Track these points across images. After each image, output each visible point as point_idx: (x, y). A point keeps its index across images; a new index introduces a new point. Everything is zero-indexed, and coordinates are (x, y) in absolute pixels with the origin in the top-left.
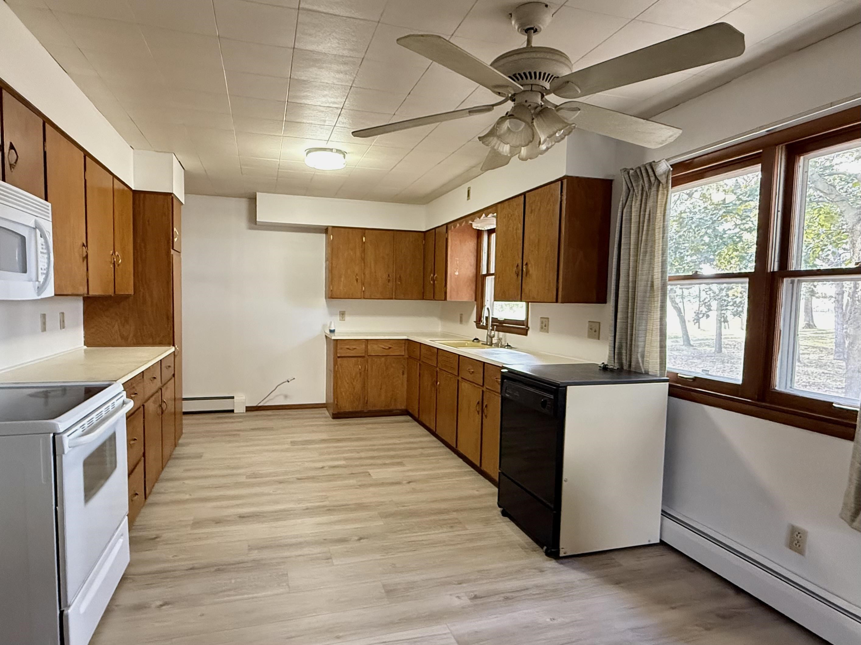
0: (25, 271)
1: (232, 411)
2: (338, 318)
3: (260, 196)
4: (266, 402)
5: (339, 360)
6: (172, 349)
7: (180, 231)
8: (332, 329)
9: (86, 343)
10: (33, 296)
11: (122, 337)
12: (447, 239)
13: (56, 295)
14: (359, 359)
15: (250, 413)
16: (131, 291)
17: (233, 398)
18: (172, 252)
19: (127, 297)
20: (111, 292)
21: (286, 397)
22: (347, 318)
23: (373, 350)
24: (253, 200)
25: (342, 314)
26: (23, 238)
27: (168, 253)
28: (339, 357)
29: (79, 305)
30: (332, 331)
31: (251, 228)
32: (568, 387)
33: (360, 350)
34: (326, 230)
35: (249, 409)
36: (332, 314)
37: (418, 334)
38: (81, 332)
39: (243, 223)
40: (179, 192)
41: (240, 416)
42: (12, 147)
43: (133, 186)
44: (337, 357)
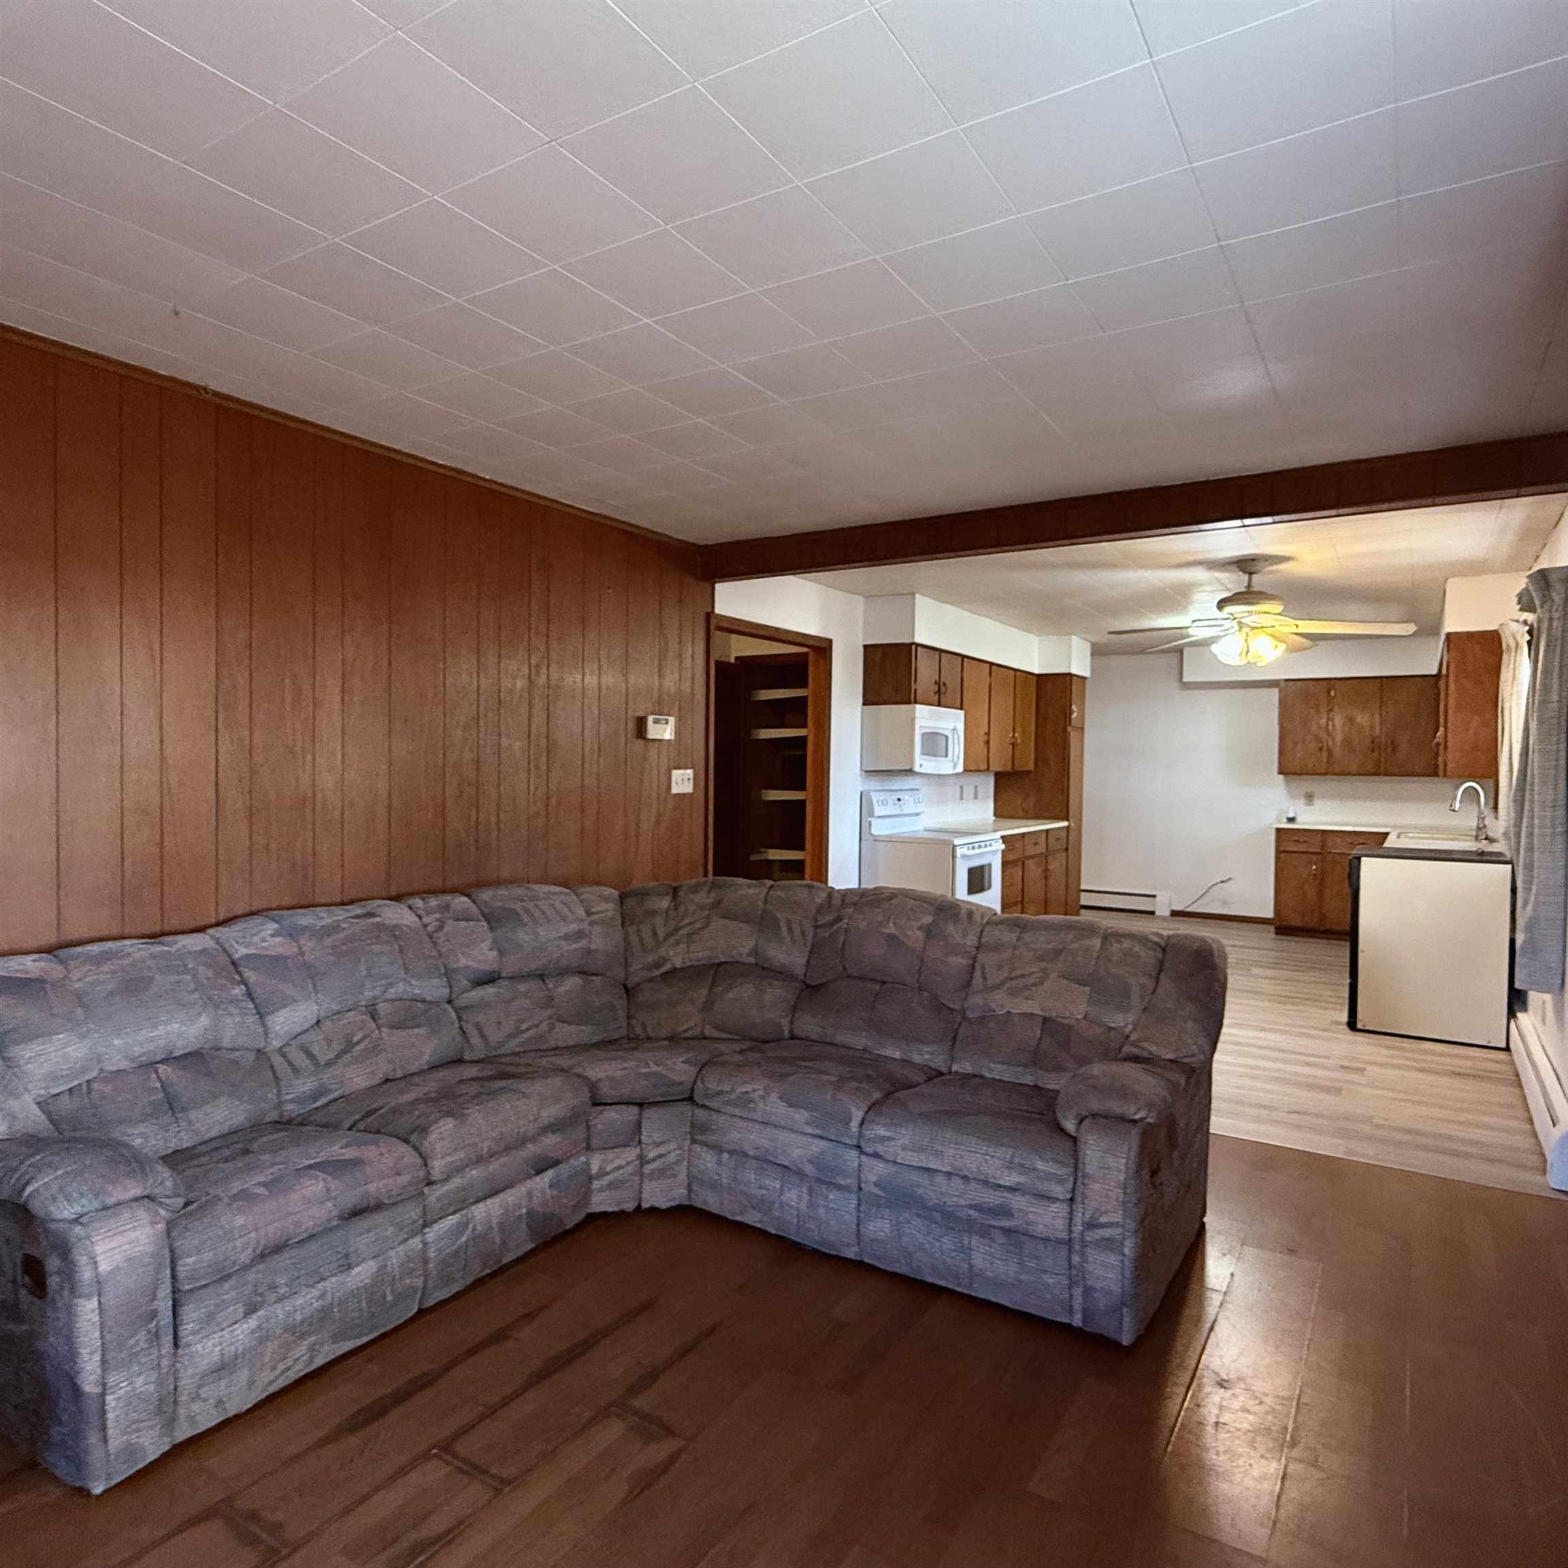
0: (945, 754)
1: (1152, 913)
2: (1308, 802)
4: (1198, 907)
5: (1283, 855)
6: (1065, 824)
7: (1080, 707)
8: (1291, 815)
9: (994, 815)
10: (951, 772)
11: (1023, 810)
13: (965, 770)
14: (1314, 857)
15: (1175, 918)
16: (1031, 767)
17: (1154, 896)
18: (1069, 729)
19: (1028, 773)
20: (1009, 768)
21: (1225, 903)
22: (1320, 802)
23: (1337, 846)
24: (1181, 653)
25: (1310, 796)
26: (947, 737)
27: (1065, 730)
28: (1282, 852)
29: (991, 781)
30: (1290, 820)
31: (1174, 689)
32: (1364, 859)
33: (1313, 844)
34: (1278, 684)
35: (1175, 914)
36: (1293, 796)
38: (991, 805)
40: (1084, 671)
41: (1163, 918)
42: (944, 684)
43: (1037, 671)
44: (1280, 852)
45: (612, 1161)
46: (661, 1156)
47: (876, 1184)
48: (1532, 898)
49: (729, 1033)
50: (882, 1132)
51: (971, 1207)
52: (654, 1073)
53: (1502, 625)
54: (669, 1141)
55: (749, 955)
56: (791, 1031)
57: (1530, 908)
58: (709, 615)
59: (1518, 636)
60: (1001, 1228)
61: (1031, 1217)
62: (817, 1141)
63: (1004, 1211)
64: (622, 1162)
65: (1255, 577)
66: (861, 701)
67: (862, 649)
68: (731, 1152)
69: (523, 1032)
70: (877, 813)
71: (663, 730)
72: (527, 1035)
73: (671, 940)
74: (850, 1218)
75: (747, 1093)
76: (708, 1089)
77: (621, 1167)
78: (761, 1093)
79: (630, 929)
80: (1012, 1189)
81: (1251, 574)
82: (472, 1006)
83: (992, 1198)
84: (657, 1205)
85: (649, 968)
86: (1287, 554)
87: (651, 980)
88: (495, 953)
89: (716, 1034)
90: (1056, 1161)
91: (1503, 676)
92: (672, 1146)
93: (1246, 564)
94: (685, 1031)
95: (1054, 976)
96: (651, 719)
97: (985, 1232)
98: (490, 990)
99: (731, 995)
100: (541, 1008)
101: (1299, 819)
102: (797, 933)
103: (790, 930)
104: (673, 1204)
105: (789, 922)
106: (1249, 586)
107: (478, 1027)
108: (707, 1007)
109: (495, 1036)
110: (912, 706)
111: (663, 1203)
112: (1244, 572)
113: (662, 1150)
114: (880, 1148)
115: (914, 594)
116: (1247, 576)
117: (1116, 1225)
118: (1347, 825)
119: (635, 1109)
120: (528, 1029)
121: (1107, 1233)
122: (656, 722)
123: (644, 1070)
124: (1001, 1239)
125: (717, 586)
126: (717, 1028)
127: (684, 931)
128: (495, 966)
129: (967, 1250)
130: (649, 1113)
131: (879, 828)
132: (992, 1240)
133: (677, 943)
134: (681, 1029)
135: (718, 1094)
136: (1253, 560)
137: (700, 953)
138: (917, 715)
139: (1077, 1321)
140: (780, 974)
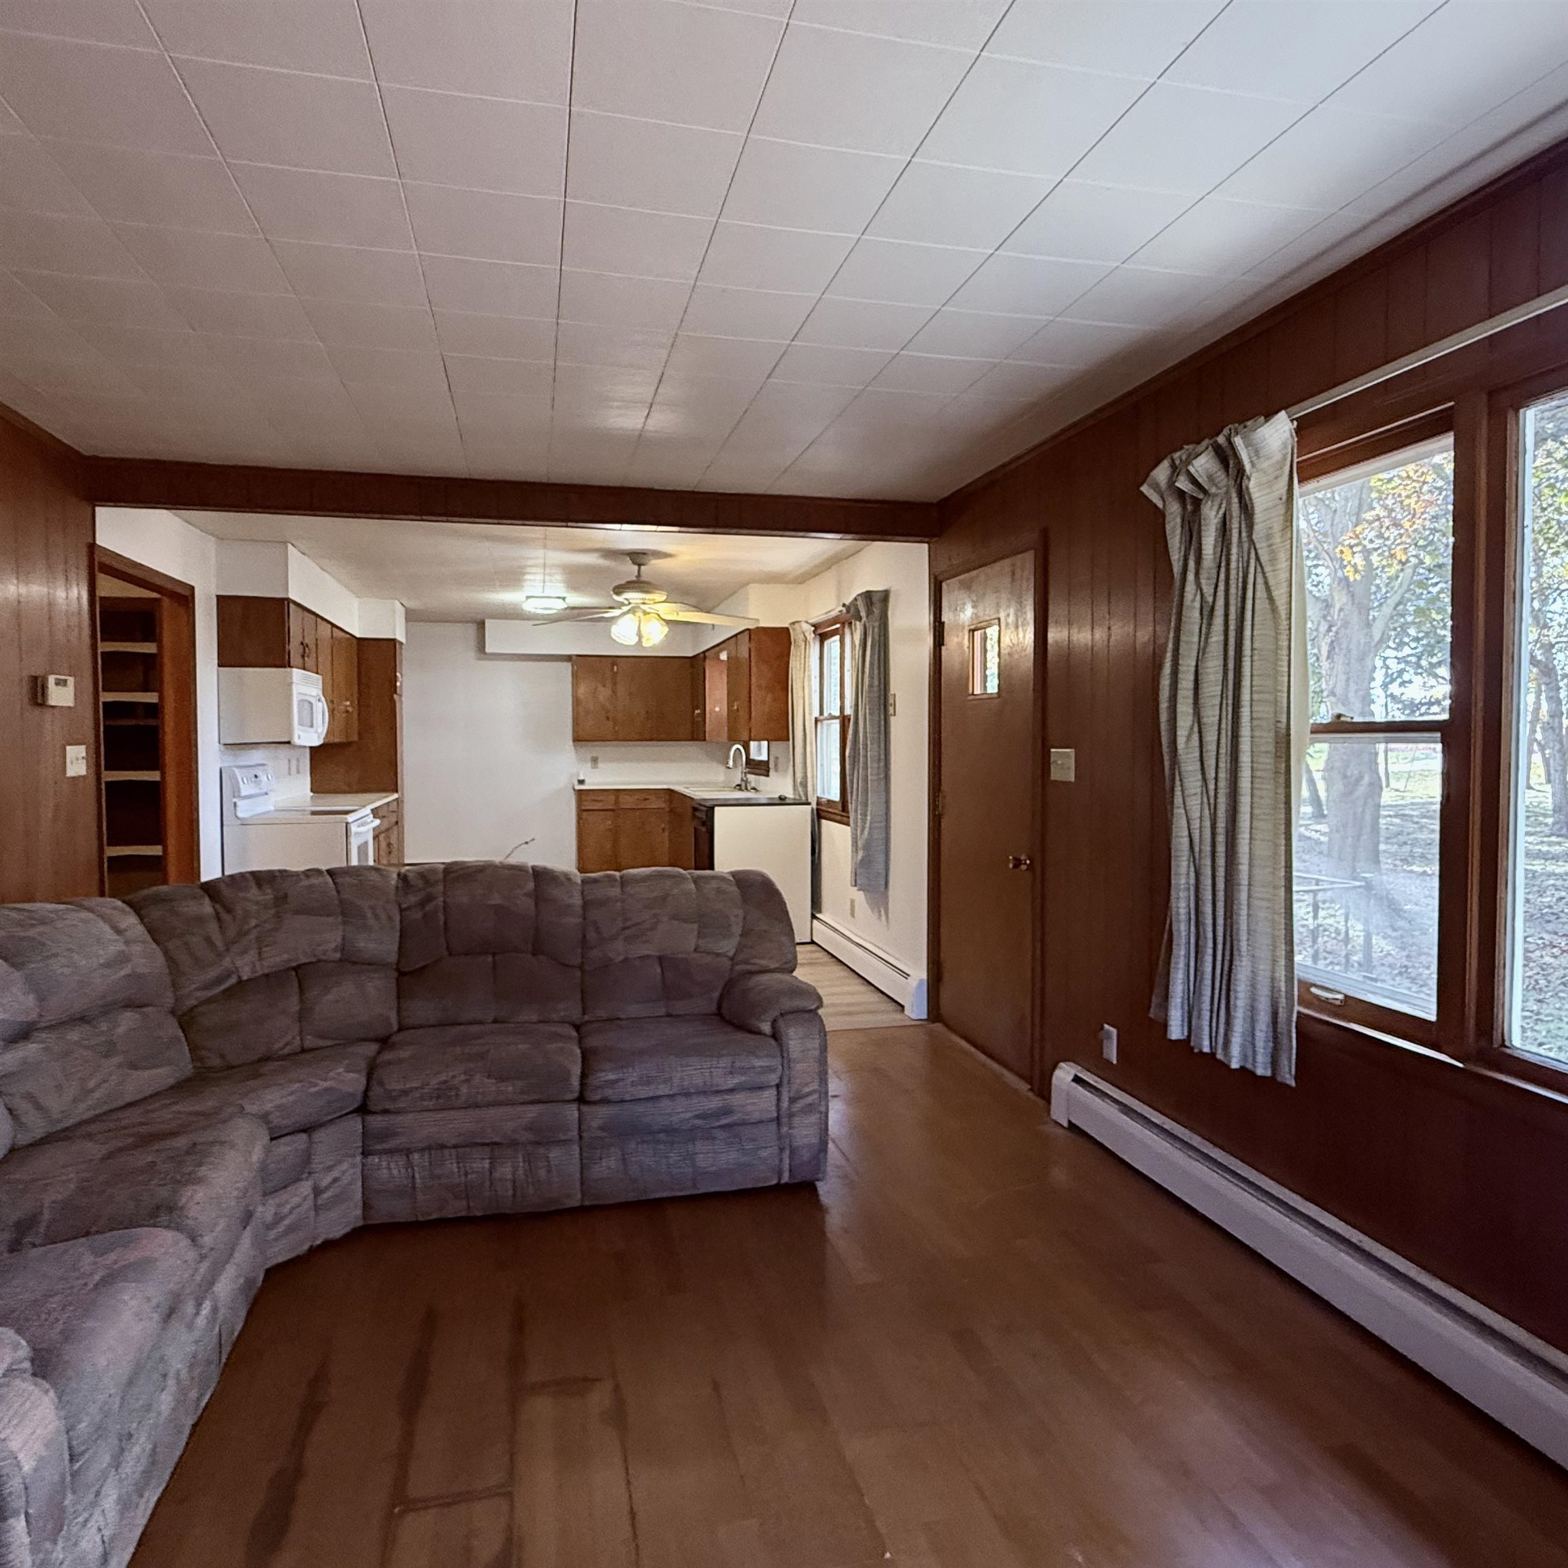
0: (312, 726)
2: (589, 765)
3: (488, 623)
5: (585, 814)
6: (396, 794)
7: (401, 674)
8: (581, 778)
9: (312, 791)
11: (346, 784)
12: (704, 669)
14: (609, 813)
16: (356, 737)
18: (395, 696)
20: (342, 739)
22: (600, 765)
23: (627, 802)
24: (481, 625)
25: (595, 760)
26: (311, 704)
27: (392, 698)
28: (585, 810)
29: (307, 753)
30: (581, 782)
31: (479, 659)
32: (716, 809)
33: (610, 802)
34: (569, 658)
36: (581, 760)
37: (678, 784)
39: (472, 654)
40: (400, 636)
42: (307, 646)
43: (358, 635)
44: (581, 812)
45: (287, 1202)
46: (335, 1180)
47: (602, 1128)
48: (868, 825)
49: (333, 1039)
50: (611, 1076)
51: (697, 1117)
52: (327, 1090)
53: (793, 623)
54: (340, 1162)
55: (335, 950)
56: (399, 1023)
57: (866, 832)
58: (92, 547)
59: (807, 634)
60: (720, 1127)
61: (750, 1108)
62: (532, 1108)
63: (727, 1111)
64: (296, 1200)
65: (642, 567)
66: (216, 661)
67: (215, 600)
68: (422, 1150)
69: (92, 1091)
70: (243, 793)
71: (61, 695)
72: (97, 1095)
73: (235, 949)
74: (574, 1168)
75: (445, 1082)
76: (390, 1091)
77: (298, 1206)
78: (463, 1077)
79: (170, 945)
80: (731, 1091)
81: (640, 565)
82: (13, 1074)
83: (714, 1103)
84: (331, 1236)
85: (206, 987)
86: (672, 552)
87: (209, 1001)
88: (31, 997)
89: (321, 1043)
90: (768, 1056)
91: (793, 663)
92: (345, 1166)
93: (637, 557)
94: (281, 1049)
95: (665, 919)
96: (51, 679)
97: (708, 1136)
98: (30, 1049)
99: (330, 997)
100: (106, 1057)
101: (587, 781)
102: (383, 916)
103: (376, 917)
104: (348, 1229)
105: (373, 908)
106: (639, 575)
107: (30, 1097)
108: (303, 1016)
109: (55, 1104)
110: (288, 669)
111: (337, 1232)
112: (634, 563)
113: (335, 1173)
114: (609, 1093)
115: (285, 543)
116: (636, 567)
117: (814, 1091)
118: (629, 784)
119: (304, 1136)
120: (98, 1086)
121: (809, 1100)
122: (58, 683)
123: (313, 1090)
124: (720, 1134)
125: (98, 509)
126: (321, 1036)
127: (252, 936)
128: (33, 1016)
129: (691, 1157)
130: (319, 1135)
131: (245, 810)
132: (714, 1138)
133: (245, 952)
134: (277, 1046)
135: (405, 1093)
136: (644, 554)
137: (275, 959)
138: (295, 679)
139: (786, 1178)
140: (373, 964)
